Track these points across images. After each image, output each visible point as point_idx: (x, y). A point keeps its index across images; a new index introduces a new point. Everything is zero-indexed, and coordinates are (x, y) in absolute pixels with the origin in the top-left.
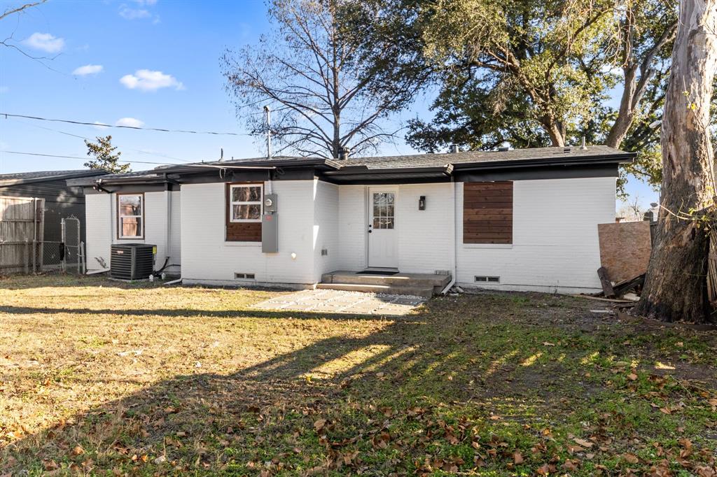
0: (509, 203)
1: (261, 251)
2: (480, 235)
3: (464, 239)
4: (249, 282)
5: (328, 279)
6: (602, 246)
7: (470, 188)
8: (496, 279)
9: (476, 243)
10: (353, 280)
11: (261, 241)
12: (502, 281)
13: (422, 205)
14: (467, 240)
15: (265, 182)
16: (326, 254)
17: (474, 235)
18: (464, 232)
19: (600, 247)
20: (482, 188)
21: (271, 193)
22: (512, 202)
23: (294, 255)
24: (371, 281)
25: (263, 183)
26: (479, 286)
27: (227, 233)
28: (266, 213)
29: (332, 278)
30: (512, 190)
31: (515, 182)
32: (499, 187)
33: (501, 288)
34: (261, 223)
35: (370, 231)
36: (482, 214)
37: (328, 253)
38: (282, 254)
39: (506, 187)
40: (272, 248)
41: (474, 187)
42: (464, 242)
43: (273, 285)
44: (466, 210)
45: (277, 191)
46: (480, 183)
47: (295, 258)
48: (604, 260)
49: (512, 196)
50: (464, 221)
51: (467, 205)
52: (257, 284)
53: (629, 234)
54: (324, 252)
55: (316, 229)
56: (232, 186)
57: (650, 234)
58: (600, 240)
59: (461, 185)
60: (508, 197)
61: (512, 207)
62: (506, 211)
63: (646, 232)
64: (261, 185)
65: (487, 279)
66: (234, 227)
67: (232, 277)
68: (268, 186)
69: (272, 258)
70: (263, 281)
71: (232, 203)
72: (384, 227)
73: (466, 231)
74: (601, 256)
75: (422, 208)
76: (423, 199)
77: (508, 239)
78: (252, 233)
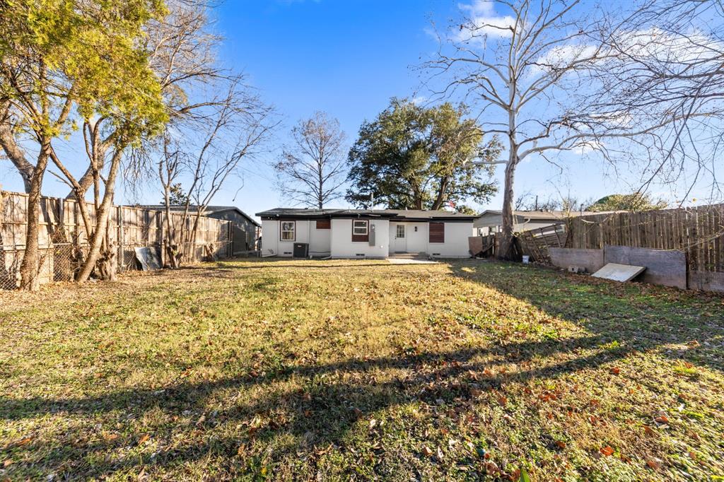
1: (368, 245)
2: (434, 240)
4: (362, 257)
5: (391, 255)
6: (470, 243)
7: (431, 225)
8: (438, 254)
9: (433, 242)
11: (368, 241)
12: (441, 255)
14: (430, 241)
15: (370, 220)
16: (390, 246)
17: (432, 240)
21: (373, 224)
22: (444, 230)
25: (368, 220)
27: (352, 239)
30: (444, 226)
31: (445, 224)
32: (440, 225)
33: (441, 257)
34: (367, 235)
35: (396, 239)
36: (435, 233)
38: (376, 247)
39: (442, 225)
40: (373, 244)
44: (430, 232)
45: (375, 224)
46: (434, 224)
48: (470, 248)
49: (444, 228)
50: (429, 235)
51: (430, 230)
53: (476, 240)
55: (388, 237)
56: (354, 221)
57: (482, 240)
59: (428, 224)
62: (442, 232)
65: (436, 254)
66: (356, 237)
67: (355, 255)
68: (372, 222)
69: (372, 248)
70: (368, 256)
72: (400, 237)
73: (430, 239)
74: (469, 246)
75: (416, 231)
76: (416, 228)
77: (443, 241)
78: (365, 239)
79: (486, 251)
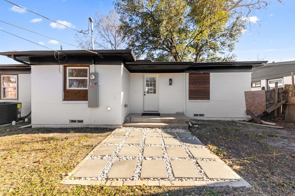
0: (208, 82)
1: (87, 106)
2: (196, 96)
3: (189, 98)
4: (79, 125)
5: (128, 120)
6: (246, 100)
7: (191, 75)
9: (194, 99)
10: (142, 121)
11: (87, 100)
12: (205, 116)
13: (171, 83)
14: (190, 98)
15: (90, 65)
16: (127, 106)
17: (193, 96)
18: (189, 95)
19: (246, 101)
20: (197, 75)
21: (94, 72)
22: (209, 82)
23: (109, 109)
24: (153, 121)
25: (89, 66)
26: (195, 118)
27: (64, 96)
28: (90, 84)
29: (131, 119)
30: (210, 77)
31: (211, 74)
32: (204, 75)
33: (205, 119)
34: (87, 90)
35: (145, 95)
36: (197, 87)
37: (128, 106)
38: (101, 108)
39: (207, 75)
40: (95, 104)
41: (194, 75)
42: (189, 99)
43: (95, 126)
44: (190, 85)
45: (98, 71)
46: (196, 74)
47: (110, 110)
48: (247, 106)
49: (210, 79)
50: (189, 90)
51: (190, 83)
52: (85, 126)
53: (257, 95)
54: (126, 106)
55: (122, 93)
56: (68, 68)
57: (265, 95)
58: (245, 98)
59: (188, 74)
60: (207, 80)
61: (209, 84)
62: (207, 86)
63: (264, 94)
64: (88, 68)
65: (199, 115)
66: (70, 92)
67: (68, 122)
68: (93, 68)
69: (95, 111)
70: (88, 124)
71: (68, 78)
72: (151, 93)
74: (246, 105)
75: (171, 84)
76: (170, 80)
77: (208, 98)
78: (82, 96)
79: (273, 112)
